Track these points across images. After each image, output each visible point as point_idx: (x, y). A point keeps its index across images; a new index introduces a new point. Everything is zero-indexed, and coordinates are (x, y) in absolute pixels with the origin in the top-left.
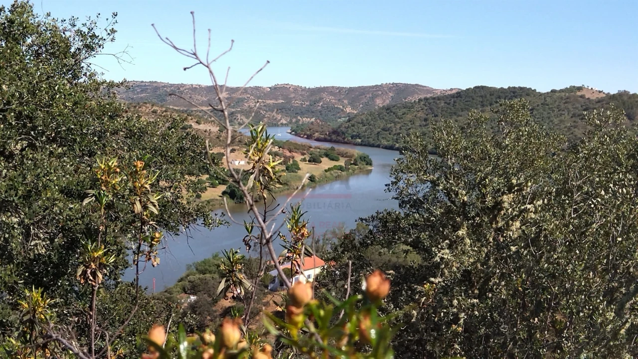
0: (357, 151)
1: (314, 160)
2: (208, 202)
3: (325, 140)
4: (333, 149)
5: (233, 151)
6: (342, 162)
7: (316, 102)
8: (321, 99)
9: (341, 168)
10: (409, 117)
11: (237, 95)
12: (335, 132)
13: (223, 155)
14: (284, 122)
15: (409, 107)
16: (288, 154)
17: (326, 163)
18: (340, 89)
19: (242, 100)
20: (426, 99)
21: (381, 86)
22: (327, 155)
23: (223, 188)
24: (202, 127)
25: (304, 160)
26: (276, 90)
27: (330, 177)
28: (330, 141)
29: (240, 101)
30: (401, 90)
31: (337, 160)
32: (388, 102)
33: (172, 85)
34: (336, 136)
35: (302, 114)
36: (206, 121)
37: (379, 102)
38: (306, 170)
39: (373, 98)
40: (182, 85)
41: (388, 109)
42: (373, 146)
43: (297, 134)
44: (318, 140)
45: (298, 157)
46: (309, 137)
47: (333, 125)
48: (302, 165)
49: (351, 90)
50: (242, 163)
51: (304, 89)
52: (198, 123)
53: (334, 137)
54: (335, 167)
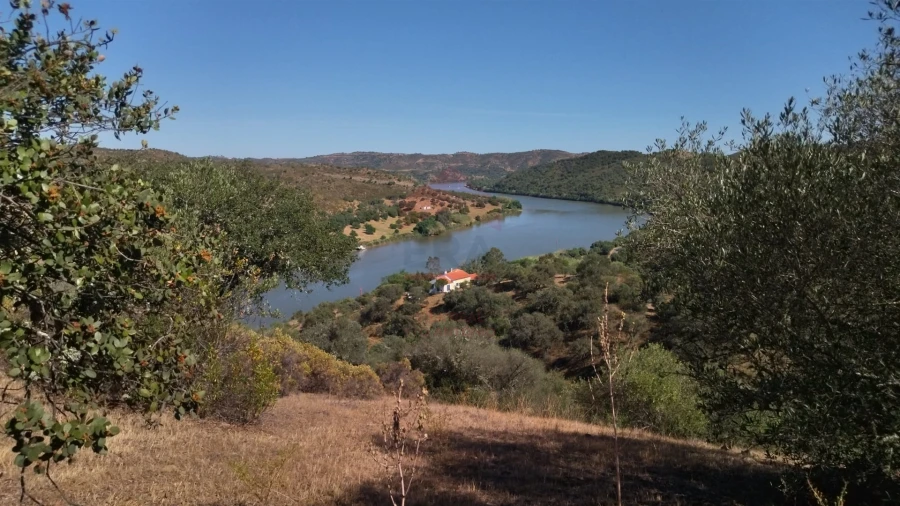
0: (510, 199)
1: (480, 205)
2: (404, 235)
3: (490, 191)
4: (494, 197)
5: (423, 200)
6: (500, 207)
7: (485, 164)
8: (489, 162)
9: (499, 211)
10: (550, 173)
11: (430, 161)
12: (497, 186)
13: (415, 202)
14: (462, 178)
15: (550, 167)
16: (462, 201)
17: (489, 207)
18: (503, 155)
19: (433, 164)
20: (563, 161)
21: (532, 152)
22: (490, 202)
23: (414, 225)
24: (402, 183)
25: (473, 205)
26: (459, 157)
27: (489, 218)
28: (494, 192)
29: (432, 165)
30: (546, 154)
31: (496, 205)
32: (537, 163)
33: (384, 155)
34: (498, 188)
35: (476, 173)
36: (405, 179)
37: (530, 164)
38: (474, 212)
39: (526, 161)
40: (391, 154)
41: (535, 168)
42: (524, 195)
43: (471, 188)
44: (485, 191)
45: (469, 203)
46: (479, 189)
47: (496, 181)
48: (471, 209)
49: (510, 155)
50: (429, 208)
51: (477, 155)
52: (399, 180)
53: (497, 189)
54: (495, 210)
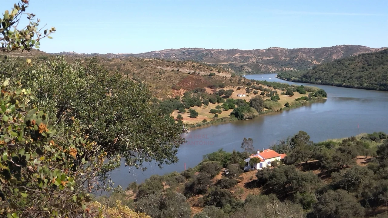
0: (316, 88)
1: (289, 94)
2: (222, 119)
3: (298, 81)
4: (302, 87)
5: (239, 88)
6: (307, 95)
7: (294, 58)
8: (297, 56)
9: (306, 99)
10: (352, 66)
11: (245, 55)
12: (305, 76)
13: (233, 91)
14: (274, 70)
15: (352, 60)
16: (273, 90)
17: (297, 95)
18: (310, 50)
19: (248, 58)
20: (364, 55)
21: (336, 47)
22: (298, 91)
23: (231, 111)
24: (221, 74)
25: (283, 94)
26: (270, 51)
27: (298, 104)
28: (302, 82)
29: (247, 59)
30: (348, 49)
31: (304, 93)
32: (340, 57)
33: (206, 50)
34: (306, 79)
35: (285, 65)
36: (224, 71)
37: (335, 57)
38: (284, 99)
39: (331, 54)
40: (213, 50)
41: (339, 61)
42: (328, 84)
43: (281, 78)
44: (294, 81)
45: (279, 92)
46: (288, 80)
47: (304, 72)
48: (281, 97)
49: (317, 50)
50: (244, 96)
51: (287, 50)
52: (219, 72)
53: (304, 79)
54: (302, 98)
